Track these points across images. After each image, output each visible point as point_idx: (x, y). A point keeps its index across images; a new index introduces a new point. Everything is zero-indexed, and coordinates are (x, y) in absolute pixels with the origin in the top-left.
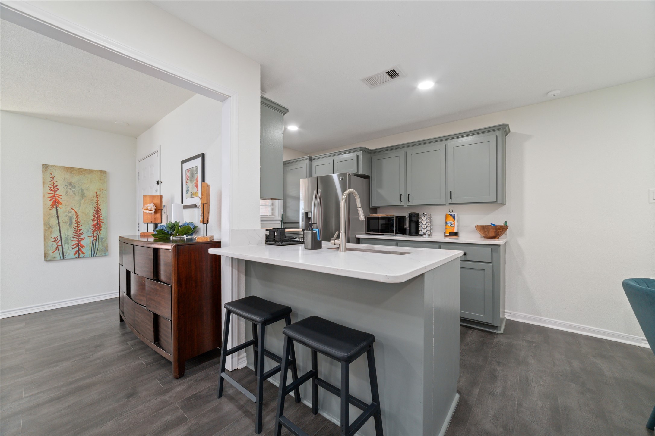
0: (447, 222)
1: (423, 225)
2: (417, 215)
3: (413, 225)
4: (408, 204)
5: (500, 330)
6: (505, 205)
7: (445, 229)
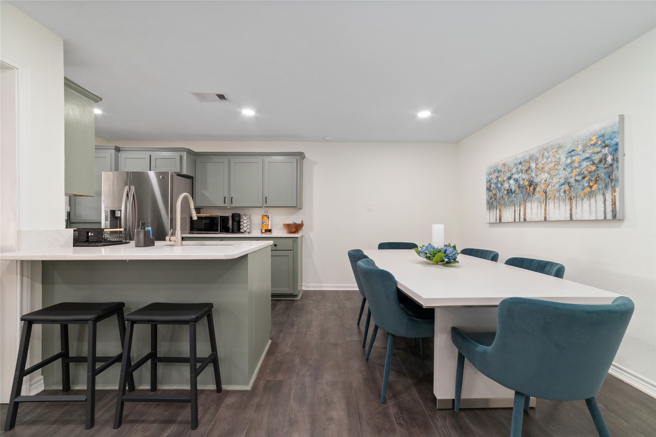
0: (263, 221)
1: (244, 224)
2: (239, 216)
3: (236, 224)
4: (231, 205)
5: (298, 297)
6: (302, 210)
7: (261, 226)
